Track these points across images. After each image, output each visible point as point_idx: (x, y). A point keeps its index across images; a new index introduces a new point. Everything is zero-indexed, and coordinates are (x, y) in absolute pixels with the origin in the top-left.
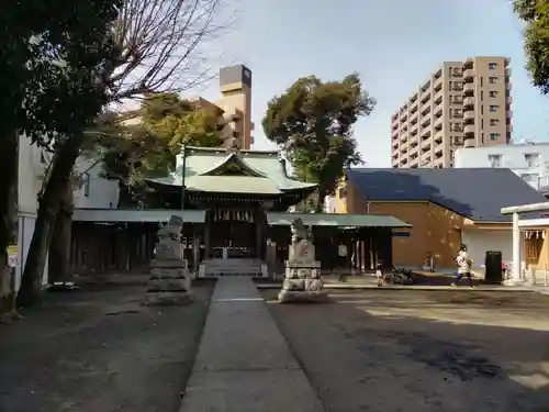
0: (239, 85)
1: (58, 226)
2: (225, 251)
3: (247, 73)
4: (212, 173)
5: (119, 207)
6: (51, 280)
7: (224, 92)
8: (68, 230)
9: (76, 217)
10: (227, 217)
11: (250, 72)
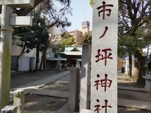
0: (86, 26)
1: (44, 61)
2: (73, 66)
3: (88, 23)
4: (71, 51)
5: (55, 58)
6: (43, 68)
7: (83, 28)
8: (46, 61)
9: (47, 59)
10: (73, 59)
11: (89, 23)
